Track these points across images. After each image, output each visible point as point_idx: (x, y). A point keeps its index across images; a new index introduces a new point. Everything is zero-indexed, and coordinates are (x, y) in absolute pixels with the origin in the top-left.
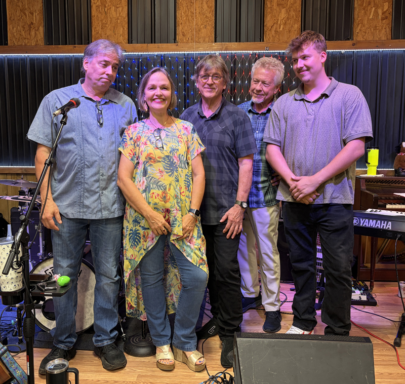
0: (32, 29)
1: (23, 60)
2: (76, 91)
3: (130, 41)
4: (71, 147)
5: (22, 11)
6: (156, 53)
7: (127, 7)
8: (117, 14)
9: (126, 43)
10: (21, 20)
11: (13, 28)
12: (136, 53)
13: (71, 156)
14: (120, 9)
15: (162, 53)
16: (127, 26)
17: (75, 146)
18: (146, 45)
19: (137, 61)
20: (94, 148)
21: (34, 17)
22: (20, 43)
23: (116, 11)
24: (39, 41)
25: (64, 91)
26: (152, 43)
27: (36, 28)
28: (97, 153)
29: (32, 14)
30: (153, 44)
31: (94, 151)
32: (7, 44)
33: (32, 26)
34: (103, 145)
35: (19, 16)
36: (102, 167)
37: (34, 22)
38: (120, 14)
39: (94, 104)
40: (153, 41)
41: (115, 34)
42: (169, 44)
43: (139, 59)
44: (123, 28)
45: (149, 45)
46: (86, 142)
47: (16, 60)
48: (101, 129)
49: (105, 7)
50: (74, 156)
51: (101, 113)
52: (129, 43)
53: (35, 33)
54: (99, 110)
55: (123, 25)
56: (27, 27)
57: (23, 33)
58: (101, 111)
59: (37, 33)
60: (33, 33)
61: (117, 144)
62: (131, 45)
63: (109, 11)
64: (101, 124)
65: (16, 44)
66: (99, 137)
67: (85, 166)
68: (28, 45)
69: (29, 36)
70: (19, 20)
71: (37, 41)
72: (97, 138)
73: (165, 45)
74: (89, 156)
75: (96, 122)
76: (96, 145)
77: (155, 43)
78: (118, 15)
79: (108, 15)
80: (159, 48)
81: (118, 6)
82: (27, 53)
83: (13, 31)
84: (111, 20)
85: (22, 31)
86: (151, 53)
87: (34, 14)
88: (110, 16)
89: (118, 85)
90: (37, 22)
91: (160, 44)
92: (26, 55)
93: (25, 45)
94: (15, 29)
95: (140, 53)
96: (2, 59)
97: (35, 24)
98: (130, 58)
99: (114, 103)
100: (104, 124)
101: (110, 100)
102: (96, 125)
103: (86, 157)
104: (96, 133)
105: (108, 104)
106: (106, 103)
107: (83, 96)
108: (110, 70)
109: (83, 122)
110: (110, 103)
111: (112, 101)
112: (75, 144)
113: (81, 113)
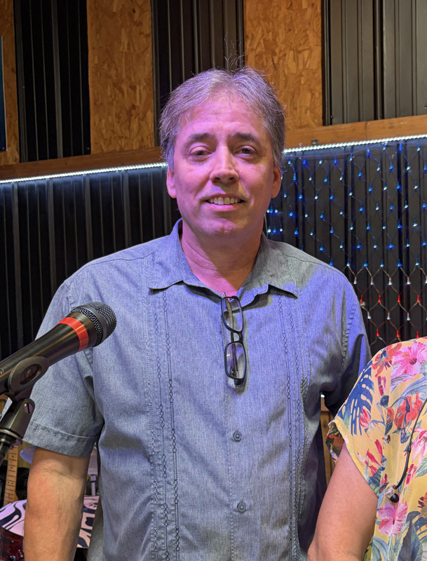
0: (133, 118)
1: (116, 179)
2: (160, 264)
3: (327, 120)
5: (116, 85)
6: (386, 141)
7: (319, 49)
8: (298, 65)
9: (318, 125)
10: (115, 103)
11: (100, 120)
12: (341, 145)
13: (134, 500)
14: (306, 54)
15: (398, 139)
16: (319, 88)
17: (146, 466)
18: (362, 124)
19: (342, 160)
20: (214, 475)
21: (138, 95)
22: (111, 148)
23: (296, 59)
24: (145, 139)
26: (376, 118)
27: (141, 116)
28: (223, 496)
29: (134, 88)
30: (380, 121)
31: (211, 485)
32: (88, 152)
33: (133, 112)
34: (245, 463)
35: (111, 96)
36: (241, 547)
37: (138, 104)
38: (305, 64)
39: (216, 309)
40: (378, 113)
41: (295, 109)
42: (415, 118)
43: (347, 157)
44: (313, 95)
45: (369, 123)
46: (185, 455)
47: (104, 180)
48: (240, 400)
49: (274, 53)
50: (145, 503)
51: (241, 341)
52: (324, 124)
53: (140, 124)
54: (233, 331)
55: (312, 87)
56: (124, 116)
57: (117, 128)
58: (240, 334)
59: (143, 123)
60: (135, 126)
62: (330, 127)
63: (281, 61)
64: (241, 383)
65: (105, 150)
66: (231, 434)
67: (181, 543)
68: (126, 149)
69: (128, 132)
70: (111, 104)
71: (142, 140)
72: (223, 434)
73: (405, 121)
74: (193, 507)
75: (220, 373)
76: (219, 465)
77: (383, 117)
78: (301, 67)
79: (280, 70)
80: (391, 127)
81: (300, 49)
82: (123, 165)
83: (100, 125)
84: (286, 81)
85: (116, 124)
86: (375, 141)
87: (138, 87)
88: (284, 71)
89: (301, 217)
90: (143, 102)
91: (394, 120)
92: (122, 169)
93: (122, 150)
94: (104, 121)
95: (349, 144)
96: (80, 182)
97: (138, 107)
98: (328, 156)
99: (284, 298)
100: (249, 381)
101: (271, 287)
102: (221, 389)
103: (182, 510)
104: (220, 416)
105: (265, 304)
106: (259, 300)
107: (181, 283)
108: (219, 161)
109: (178, 380)
110: (273, 299)
111: (279, 292)
112: (148, 457)
113: (173, 346)
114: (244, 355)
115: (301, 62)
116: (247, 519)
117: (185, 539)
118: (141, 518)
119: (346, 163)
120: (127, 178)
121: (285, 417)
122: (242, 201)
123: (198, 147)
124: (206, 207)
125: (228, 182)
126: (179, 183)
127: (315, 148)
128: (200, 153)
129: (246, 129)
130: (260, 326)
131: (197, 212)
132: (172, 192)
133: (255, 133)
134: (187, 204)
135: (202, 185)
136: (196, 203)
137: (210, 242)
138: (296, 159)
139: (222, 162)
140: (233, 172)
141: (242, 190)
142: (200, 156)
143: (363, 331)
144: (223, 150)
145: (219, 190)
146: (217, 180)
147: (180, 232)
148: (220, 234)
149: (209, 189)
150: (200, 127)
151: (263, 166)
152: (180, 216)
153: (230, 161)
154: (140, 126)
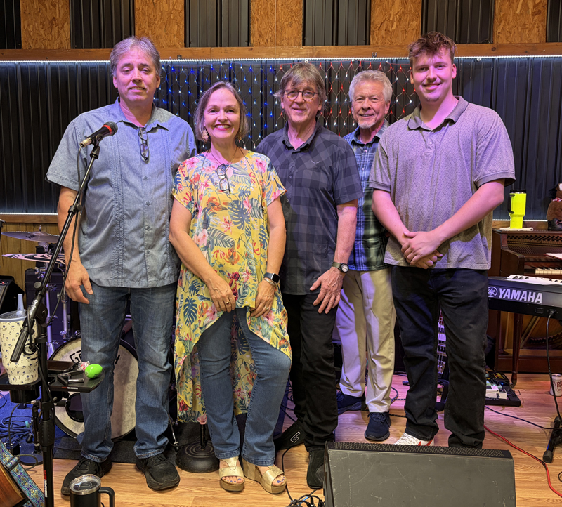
0: (54, 26)
1: (42, 69)
2: (113, 114)
3: (187, 43)
4: (105, 190)
6: (222, 60)
8: (169, 6)
9: (182, 46)
10: (40, 14)
11: (28, 25)
12: (195, 60)
13: (105, 203)
15: (230, 60)
16: (183, 23)
17: (111, 189)
18: (208, 49)
19: (196, 70)
20: (138, 192)
21: (57, 11)
22: (37, 46)
23: (168, 2)
24: (63, 43)
25: (95, 114)
26: (217, 46)
27: (60, 26)
28: (141, 199)
29: (54, 5)
30: (219, 48)
31: (136, 195)
32: (20, 47)
33: (54, 23)
34: (149, 188)
35: (37, 9)
36: (148, 218)
37: (58, 17)
38: (174, 7)
39: (137, 132)
40: (218, 43)
41: (167, 34)
42: (240, 48)
43: (199, 68)
44: (178, 26)
45: (213, 48)
46: (126, 184)
47: (33, 69)
48: (147, 166)
50: (110, 203)
51: (146, 143)
52: (185, 46)
53: (59, 32)
54: (143, 140)
55: (178, 21)
56: (47, 24)
57: (42, 32)
58: (146, 141)
59: (61, 31)
60: (55, 32)
61: (168, 186)
62: (189, 48)
63: (159, 2)
64: (147, 159)
65: (33, 47)
66: (143, 178)
67: (125, 216)
68: (49, 48)
69: (50, 36)
70: (37, 14)
71: (61, 43)
72: (141, 177)
73: (234, 49)
74: (129, 203)
75: (138, 156)
76: (140, 188)
77: (221, 46)
78: (171, 8)
79: (158, 7)
80: (226, 53)
82: (47, 59)
83: (29, 29)
84: (162, 15)
85: (41, 29)
86: (216, 60)
87: (57, 5)
88: (160, 8)
89: (170, 104)
90: (61, 17)
91: (228, 48)
92: (47, 62)
93: (45, 48)
94: (31, 26)
95: (200, 60)
96: (13, 68)
97: (58, 19)
98: (188, 67)
99: (163, 130)
100: (150, 159)
101: (158, 125)
102: (139, 160)
103: (125, 204)
104: (139, 171)
105: (156, 131)
106: (153, 130)
107: (122, 121)
108: (135, 74)
109: (122, 157)
110: (158, 130)
111: (161, 127)
112: (111, 186)
113: (120, 144)
114: (148, 150)
115: (171, 4)
116: (150, 208)
117: (126, 214)
118: (108, 208)
119: (199, 71)
120: (49, 68)
121: (164, 174)
122: (144, 89)
123: (126, 68)
124: (130, 91)
125: (138, 82)
126: (119, 82)
127: (179, 60)
128: (127, 71)
129: (144, 62)
130: (154, 140)
131: (126, 93)
132: (116, 86)
133: (148, 64)
134: (122, 90)
135: (129, 82)
136: (126, 90)
137: (132, 105)
138: (167, 66)
139: (136, 74)
140: (140, 78)
141: (144, 85)
142: (127, 72)
143: (195, 148)
144: (136, 69)
145: (135, 85)
146: (134, 81)
147: (119, 101)
148: (136, 101)
149: (131, 84)
150: (126, 61)
151: (152, 75)
152: (118, 95)
153: (139, 74)
154: (59, 33)
